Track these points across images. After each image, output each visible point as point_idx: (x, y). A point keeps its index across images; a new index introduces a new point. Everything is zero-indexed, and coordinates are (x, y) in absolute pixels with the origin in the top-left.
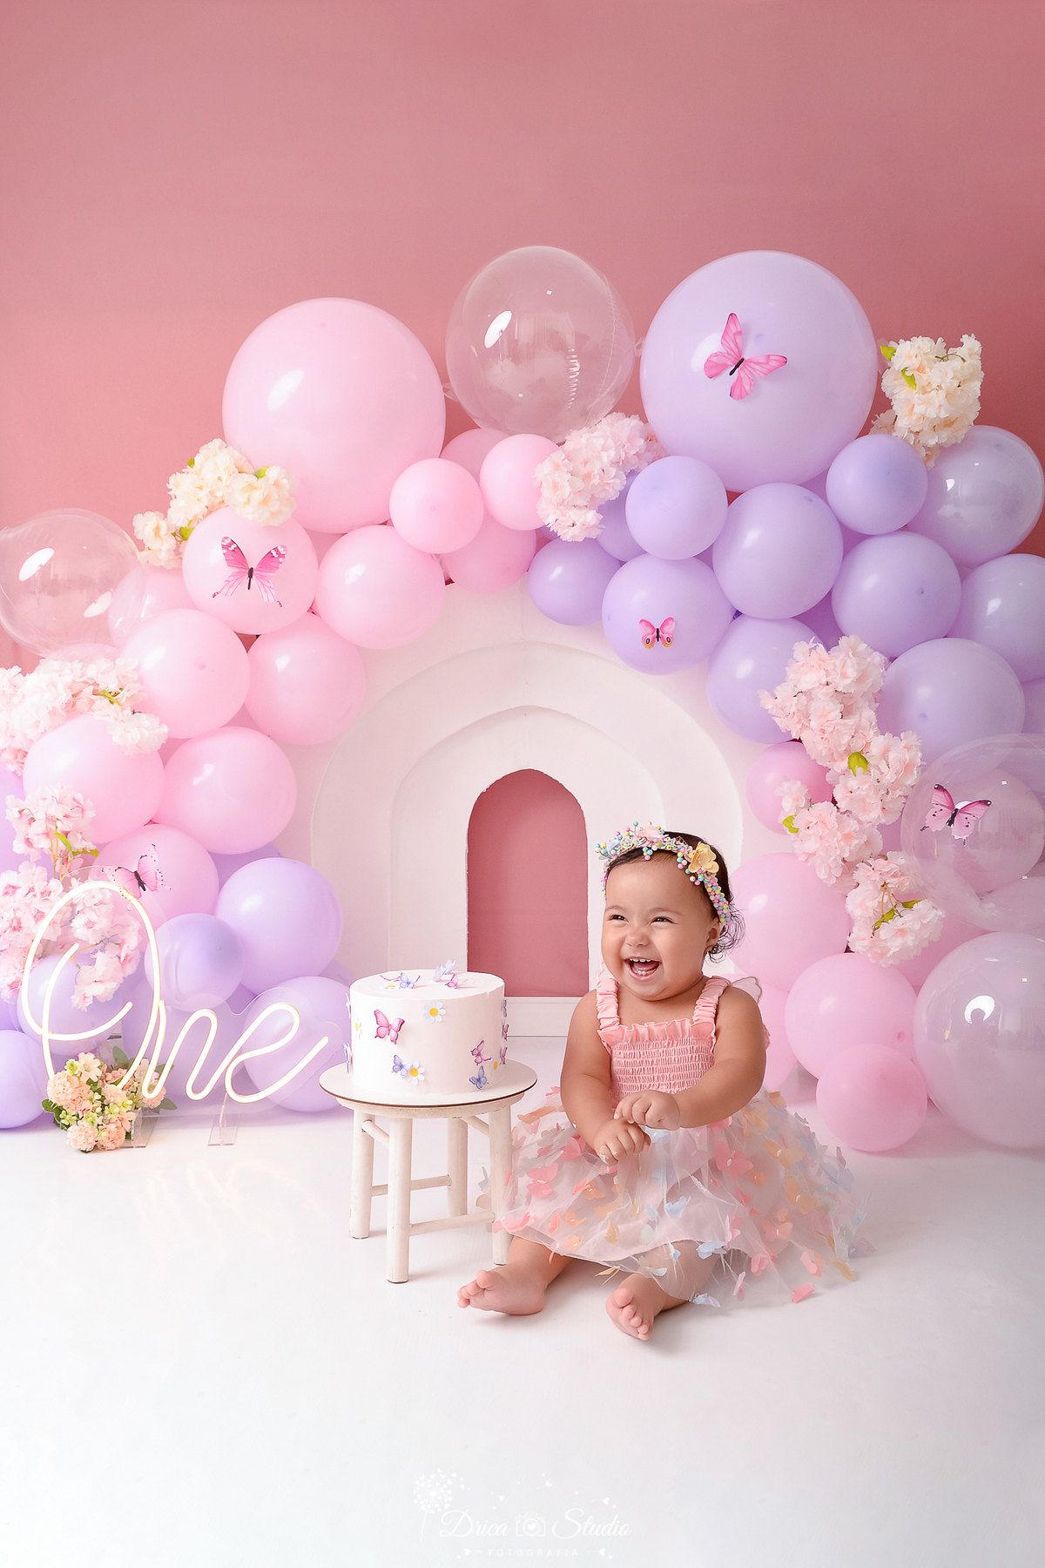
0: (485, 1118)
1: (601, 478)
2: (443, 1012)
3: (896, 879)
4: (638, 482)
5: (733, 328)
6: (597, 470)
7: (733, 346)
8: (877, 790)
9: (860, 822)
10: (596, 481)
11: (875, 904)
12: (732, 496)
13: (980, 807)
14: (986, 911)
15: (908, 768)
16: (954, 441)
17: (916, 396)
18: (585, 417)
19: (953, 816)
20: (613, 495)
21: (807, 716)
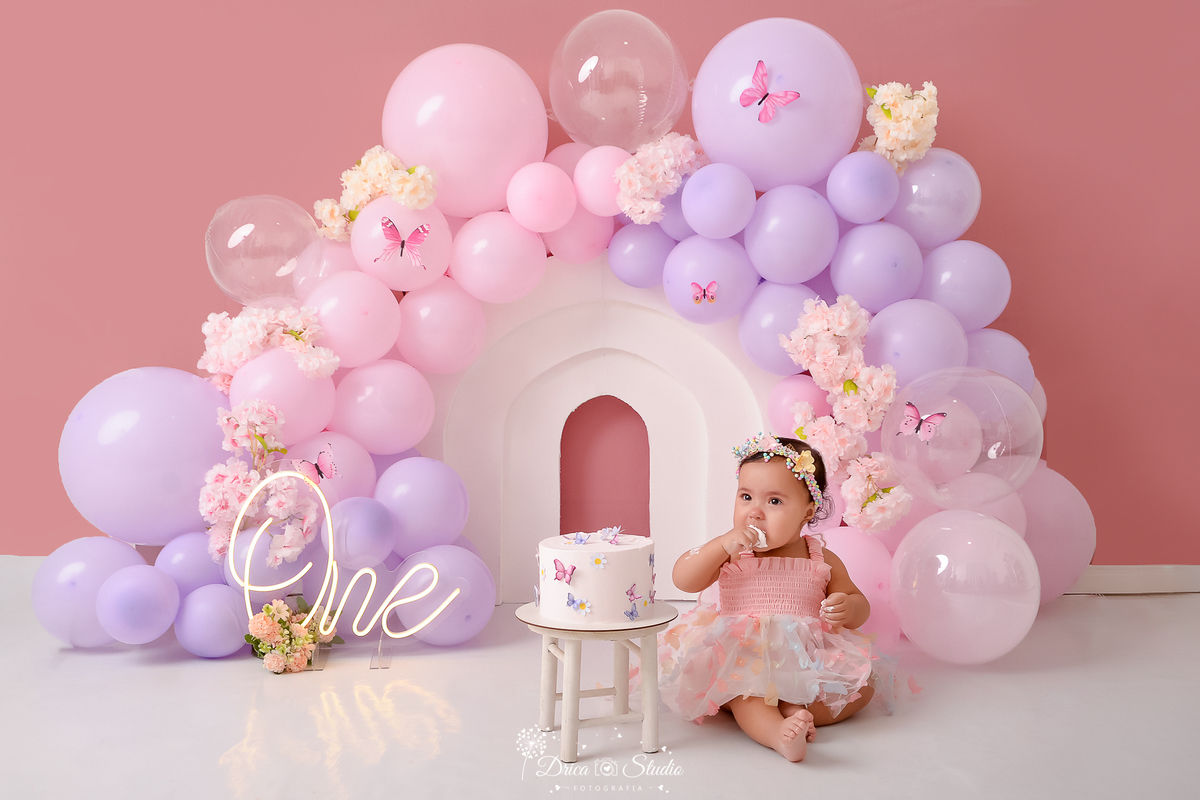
0: (637, 641)
1: (664, 179)
2: (605, 561)
3: (877, 472)
4: (690, 182)
5: (761, 71)
6: (661, 173)
7: (761, 84)
8: (864, 406)
9: (851, 431)
10: (660, 180)
11: (862, 490)
12: (759, 194)
13: (938, 417)
14: (941, 496)
15: (887, 390)
16: (917, 158)
17: (891, 124)
18: (651, 135)
19: (920, 424)
20: (672, 191)
21: (813, 353)
